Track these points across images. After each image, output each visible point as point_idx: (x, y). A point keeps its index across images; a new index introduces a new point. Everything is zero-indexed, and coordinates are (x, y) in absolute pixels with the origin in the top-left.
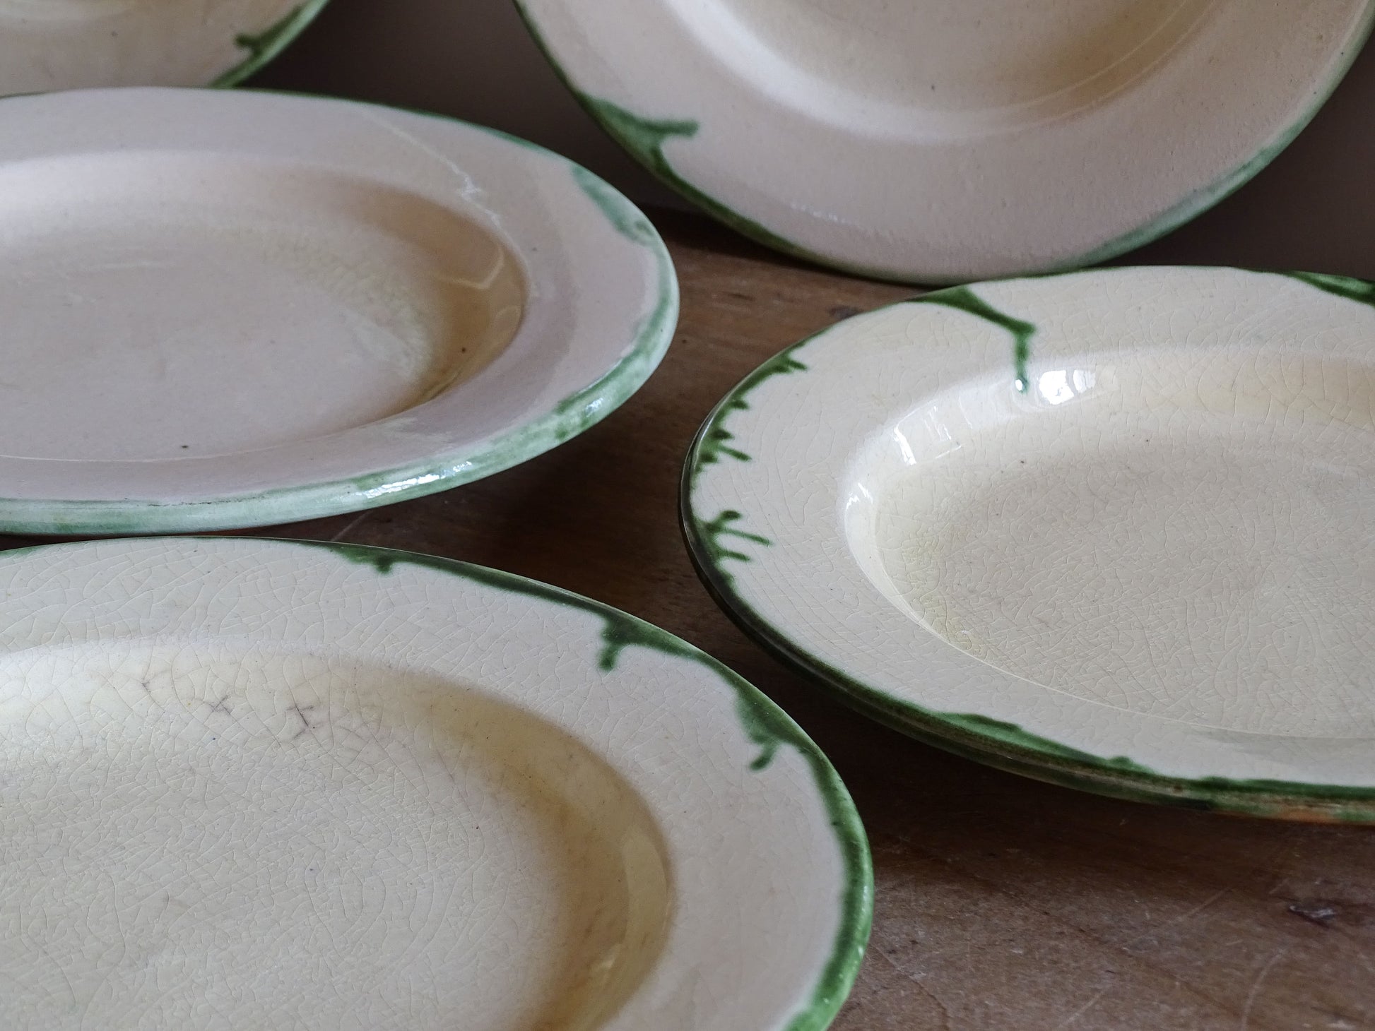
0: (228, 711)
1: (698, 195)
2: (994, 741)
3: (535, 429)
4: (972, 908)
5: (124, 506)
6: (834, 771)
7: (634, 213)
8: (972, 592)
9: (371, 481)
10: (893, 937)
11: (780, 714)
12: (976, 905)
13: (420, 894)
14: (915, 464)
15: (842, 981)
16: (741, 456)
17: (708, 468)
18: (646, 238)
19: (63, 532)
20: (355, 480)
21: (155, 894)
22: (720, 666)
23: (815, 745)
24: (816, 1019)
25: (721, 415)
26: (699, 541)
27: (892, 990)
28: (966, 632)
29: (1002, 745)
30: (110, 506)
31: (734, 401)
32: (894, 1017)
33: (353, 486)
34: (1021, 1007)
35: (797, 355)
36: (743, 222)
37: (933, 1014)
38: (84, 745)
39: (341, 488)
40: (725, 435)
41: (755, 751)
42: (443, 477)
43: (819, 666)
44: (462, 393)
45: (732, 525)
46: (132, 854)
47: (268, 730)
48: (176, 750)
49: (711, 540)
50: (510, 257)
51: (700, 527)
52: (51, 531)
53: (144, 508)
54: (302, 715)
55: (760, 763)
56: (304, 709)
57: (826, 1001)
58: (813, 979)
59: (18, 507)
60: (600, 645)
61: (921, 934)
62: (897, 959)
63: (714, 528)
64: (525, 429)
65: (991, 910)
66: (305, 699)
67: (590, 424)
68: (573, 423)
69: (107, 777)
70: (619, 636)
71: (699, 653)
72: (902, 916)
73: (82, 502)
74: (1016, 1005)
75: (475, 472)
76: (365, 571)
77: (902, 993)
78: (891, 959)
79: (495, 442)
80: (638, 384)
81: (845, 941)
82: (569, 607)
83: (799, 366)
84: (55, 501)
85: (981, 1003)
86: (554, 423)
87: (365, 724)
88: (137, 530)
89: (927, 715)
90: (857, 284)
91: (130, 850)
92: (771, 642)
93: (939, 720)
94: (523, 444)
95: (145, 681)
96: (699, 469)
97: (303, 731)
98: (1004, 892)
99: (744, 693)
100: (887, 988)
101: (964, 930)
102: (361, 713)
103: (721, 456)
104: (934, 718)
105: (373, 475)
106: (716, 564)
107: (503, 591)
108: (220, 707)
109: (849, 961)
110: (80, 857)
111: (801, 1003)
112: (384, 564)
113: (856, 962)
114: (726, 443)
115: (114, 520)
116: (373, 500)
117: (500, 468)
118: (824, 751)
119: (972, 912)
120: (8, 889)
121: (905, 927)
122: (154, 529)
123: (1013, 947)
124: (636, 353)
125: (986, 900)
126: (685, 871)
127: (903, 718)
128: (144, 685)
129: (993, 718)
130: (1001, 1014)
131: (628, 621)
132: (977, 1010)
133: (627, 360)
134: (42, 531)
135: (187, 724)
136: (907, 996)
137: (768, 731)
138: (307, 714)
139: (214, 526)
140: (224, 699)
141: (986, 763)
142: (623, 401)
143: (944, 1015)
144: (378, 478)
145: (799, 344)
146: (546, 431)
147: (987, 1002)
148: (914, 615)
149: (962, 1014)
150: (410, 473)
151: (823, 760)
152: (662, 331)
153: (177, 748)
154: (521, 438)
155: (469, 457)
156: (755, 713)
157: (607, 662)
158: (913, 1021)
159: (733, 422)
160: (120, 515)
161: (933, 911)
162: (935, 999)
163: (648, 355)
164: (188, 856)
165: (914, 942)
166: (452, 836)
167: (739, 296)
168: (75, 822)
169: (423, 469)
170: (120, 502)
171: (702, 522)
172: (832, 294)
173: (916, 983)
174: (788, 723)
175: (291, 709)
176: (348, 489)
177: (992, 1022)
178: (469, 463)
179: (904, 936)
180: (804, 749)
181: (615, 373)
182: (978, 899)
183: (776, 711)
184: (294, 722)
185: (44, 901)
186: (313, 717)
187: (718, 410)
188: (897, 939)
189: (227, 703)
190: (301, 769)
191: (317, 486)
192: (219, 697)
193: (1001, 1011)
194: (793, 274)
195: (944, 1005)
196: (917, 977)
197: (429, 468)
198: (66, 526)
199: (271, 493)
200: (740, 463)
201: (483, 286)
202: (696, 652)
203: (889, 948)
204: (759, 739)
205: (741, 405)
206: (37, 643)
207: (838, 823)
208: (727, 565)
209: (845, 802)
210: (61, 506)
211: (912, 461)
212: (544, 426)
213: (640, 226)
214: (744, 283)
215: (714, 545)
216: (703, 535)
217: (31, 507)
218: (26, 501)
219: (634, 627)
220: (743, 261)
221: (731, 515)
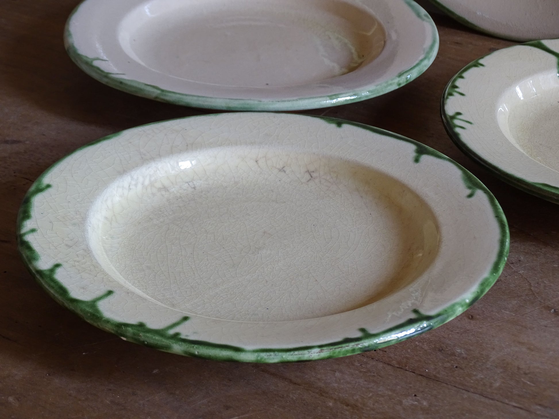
0: (285, 172)
1: (444, 7)
2: (552, 193)
3: (390, 82)
4: (540, 251)
5: (249, 101)
6: (496, 199)
7: (423, 11)
8: (541, 145)
9: (334, 97)
10: (512, 259)
11: (477, 180)
12: (541, 249)
13: (351, 235)
14: (523, 100)
15: (500, 268)
16: (462, 94)
17: (450, 97)
18: (428, 20)
19: (228, 109)
20: (328, 96)
21: (260, 230)
22: (456, 163)
23: (489, 191)
24: (491, 280)
25: (455, 80)
26: (448, 122)
27: (512, 276)
28: (539, 158)
29: (554, 194)
30: (245, 101)
31: (459, 76)
32: (513, 285)
33: (328, 98)
34: (557, 284)
35: (481, 61)
36: (460, 18)
37: (526, 285)
38: (235, 180)
39: (324, 98)
40: (457, 87)
41: (469, 192)
42: (359, 97)
43: (490, 165)
44: (364, 69)
45: (459, 117)
46: (252, 217)
47: (298, 178)
48: (267, 184)
49: (452, 122)
50: (380, 25)
51: (448, 117)
52: (225, 109)
53: (256, 102)
54: (310, 174)
55: (470, 196)
56: (311, 172)
57: (494, 274)
58: (489, 267)
59: (213, 100)
60: (414, 154)
61: (522, 258)
62: (514, 266)
63: (453, 118)
64: (387, 82)
65: (546, 252)
66: (311, 169)
67: (409, 82)
68: (403, 81)
69: (243, 191)
70: (421, 151)
71: (448, 159)
72: (516, 252)
73: (235, 99)
74: (555, 283)
75: (370, 95)
76: (333, 126)
77: (516, 277)
78: (512, 266)
79: (377, 86)
80: (425, 69)
81: (500, 255)
82: (403, 141)
83: (482, 65)
84: (226, 99)
85: (543, 282)
86: (397, 80)
87: (332, 178)
88: (253, 110)
89: (528, 183)
90: (498, 41)
91: (252, 216)
92: (473, 156)
93: (532, 185)
94: (386, 87)
95: (257, 160)
96: (447, 98)
97: (310, 180)
98: (550, 246)
99: (464, 172)
100: (510, 275)
101: (537, 257)
102: (330, 174)
103: (455, 94)
104: (530, 184)
105: (335, 95)
106: (454, 130)
107: (380, 135)
108: (282, 170)
109: (502, 262)
110: (235, 217)
111: (486, 274)
112: (339, 125)
113: (504, 262)
114: (456, 90)
115: (246, 106)
116: (334, 104)
117: (378, 95)
118: (492, 193)
119: (540, 252)
120: (211, 227)
121: (517, 255)
122: (259, 109)
123: (554, 264)
124: (425, 58)
125: (545, 248)
126: (444, 230)
127: (519, 184)
128: (256, 161)
129: (551, 185)
130: (550, 286)
131: (424, 147)
132: (542, 284)
133: (422, 61)
134: (221, 109)
135: (271, 175)
136: (517, 278)
137: (472, 185)
138: (312, 174)
139: (280, 110)
140: (283, 168)
141: (548, 200)
142: (420, 74)
143: (530, 285)
144: (337, 96)
145: (482, 58)
146: (394, 83)
147: (545, 282)
148: (522, 151)
149: (536, 285)
150: (347, 95)
151: (492, 196)
152: (434, 51)
153: (267, 183)
154: (385, 85)
155: (368, 90)
156: (468, 179)
157: (417, 160)
158: (519, 287)
159: (459, 83)
160: (248, 104)
161: (526, 251)
162: (527, 280)
163: (429, 59)
164: (272, 219)
165: (520, 261)
166: (362, 216)
167: (457, 43)
168: (232, 206)
169: (352, 94)
170: (248, 100)
171: (449, 115)
172: (489, 43)
173: (521, 274)
174: (480, 183)
175: (306, 172)
176: (326, 99)
177: (547, 288)
178: (367, 92)
179: (516, 259)
180: (485, 192)
181: (418, 65)
182: (542, 248)
183: (475, 179)
184: (307, 176)
185: (223, 231)
186: (314, 175)
187: (453, 79)
188: (514, 259)
189: (284, 169)
190: (309, 192)
191: (316, 98)
192: (282, 167)
193: (550, 285)
194: (476, 36)
195: (530, 282)
196: (520, 272)
197: (354, 93)
198: (230, 107)
199: (300, 99)
200: (462, 97)
201: (369, 34)
202: (447, 158)
203: (511, 262)
204: (469, 188)
205: (462, 77)
206: (220, 146)
207: (498, 217)
208: (458, 130)
209: (500, 210)
210: (228, 100)
211: (522, 98)
212: (394, 81)
213: (426, 16)
214: (459, 39)
215: (453, 123)
216: (449, 119)
217: (218, 100)
218: (216, 98)
219: (426, 149)
220: (459, 31)
221: (459, 114)
